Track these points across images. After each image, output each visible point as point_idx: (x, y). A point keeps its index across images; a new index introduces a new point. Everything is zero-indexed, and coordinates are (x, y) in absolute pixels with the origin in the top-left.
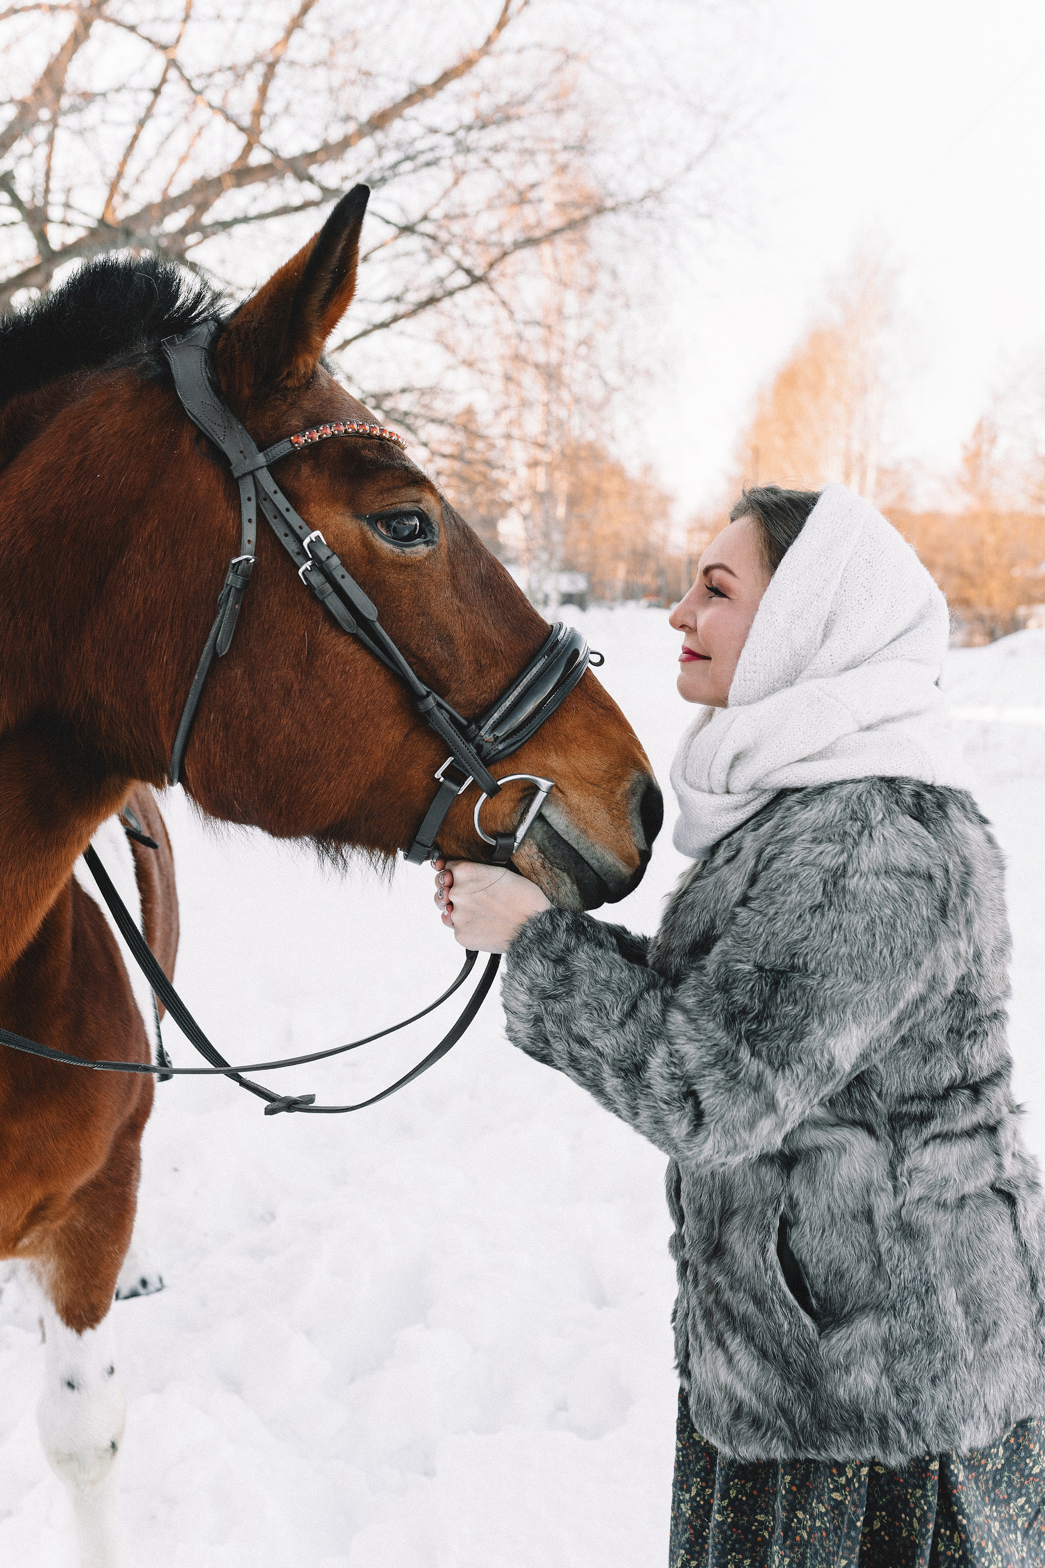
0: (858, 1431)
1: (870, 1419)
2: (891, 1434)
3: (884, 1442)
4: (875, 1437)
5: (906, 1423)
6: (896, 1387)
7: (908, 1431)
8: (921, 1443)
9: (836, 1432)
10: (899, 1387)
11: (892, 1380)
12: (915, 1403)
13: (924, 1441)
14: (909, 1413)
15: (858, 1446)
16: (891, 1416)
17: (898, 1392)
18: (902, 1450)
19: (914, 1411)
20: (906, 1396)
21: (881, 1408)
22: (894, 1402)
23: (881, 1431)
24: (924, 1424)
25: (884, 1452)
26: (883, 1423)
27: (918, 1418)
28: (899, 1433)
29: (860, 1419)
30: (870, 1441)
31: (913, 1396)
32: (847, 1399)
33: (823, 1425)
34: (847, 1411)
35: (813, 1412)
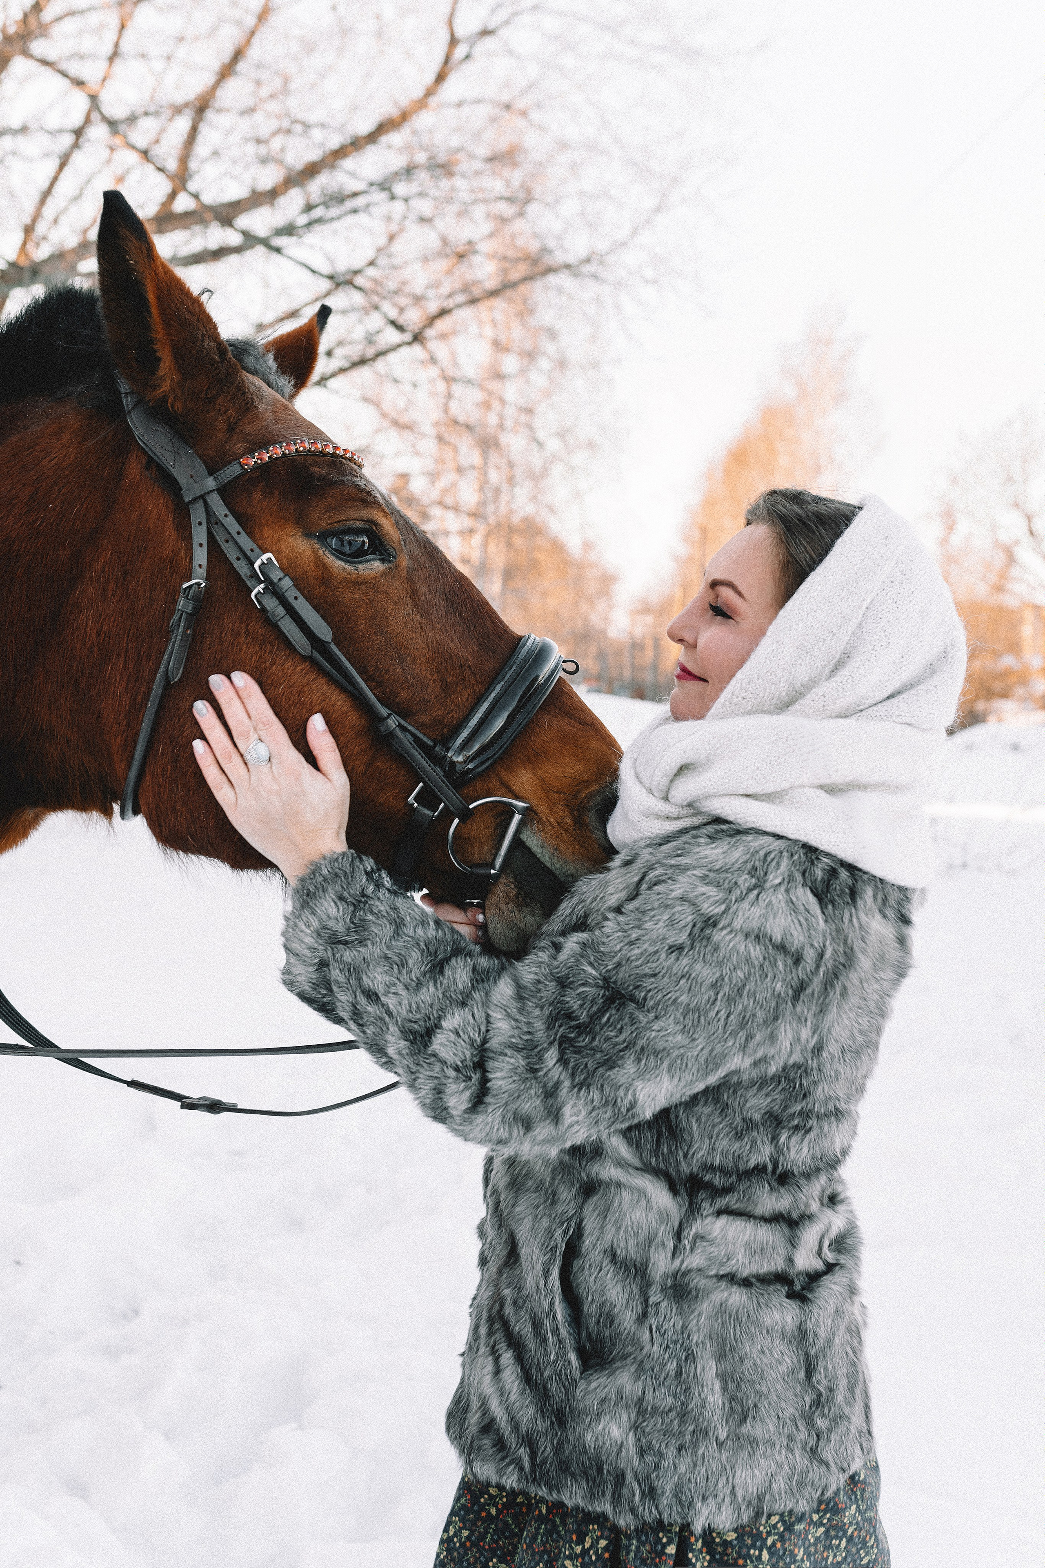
0: (594, 1481)
1: (608, 1471)
2: (625, 1491)
3: (616, 1500)
4: (609, 1492)
5: (643, 1486)
6: (641, 1447)
7: (642, 1493)
8: (653, 1510)
9: (573, 1476)
10: (645, 1447)
11: (639, 1439)
12: (657, 1467)
13: (657, 1508)
14: (649, 1476)
15: (592, 1497)
16: (629, 1477)
17: (642, 1453)
18: (633, 1511)
19: (654, 1475)
20: (649, 1459)
21: (622, 1465)
22: (636, 1463)
23: (616, 1486)
24: (659, 1491)
25: (614, 1509)
26: (620, 1479)
27: (656, 1484)
28: (634, 1495)
29: (600, 1470)
30: (604, 1494)
31: (656, 1460)
32: (593, 1446)
33: (564, 1467)
34: (589, 1459)
35: (558, 1449)
